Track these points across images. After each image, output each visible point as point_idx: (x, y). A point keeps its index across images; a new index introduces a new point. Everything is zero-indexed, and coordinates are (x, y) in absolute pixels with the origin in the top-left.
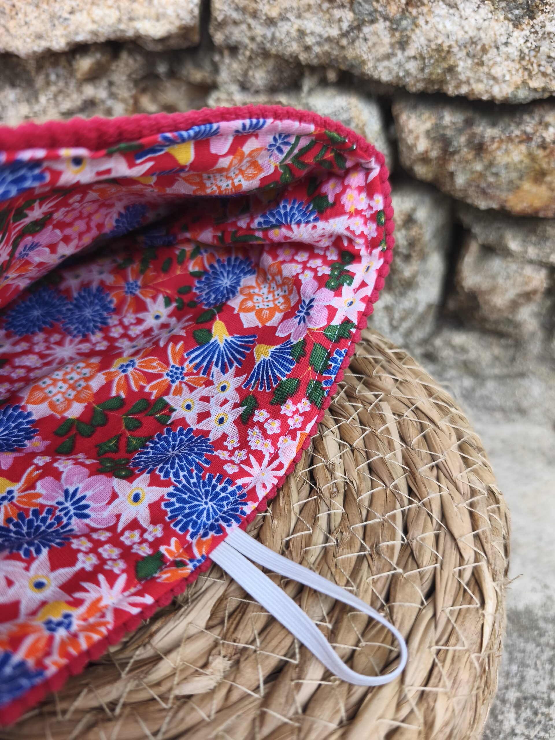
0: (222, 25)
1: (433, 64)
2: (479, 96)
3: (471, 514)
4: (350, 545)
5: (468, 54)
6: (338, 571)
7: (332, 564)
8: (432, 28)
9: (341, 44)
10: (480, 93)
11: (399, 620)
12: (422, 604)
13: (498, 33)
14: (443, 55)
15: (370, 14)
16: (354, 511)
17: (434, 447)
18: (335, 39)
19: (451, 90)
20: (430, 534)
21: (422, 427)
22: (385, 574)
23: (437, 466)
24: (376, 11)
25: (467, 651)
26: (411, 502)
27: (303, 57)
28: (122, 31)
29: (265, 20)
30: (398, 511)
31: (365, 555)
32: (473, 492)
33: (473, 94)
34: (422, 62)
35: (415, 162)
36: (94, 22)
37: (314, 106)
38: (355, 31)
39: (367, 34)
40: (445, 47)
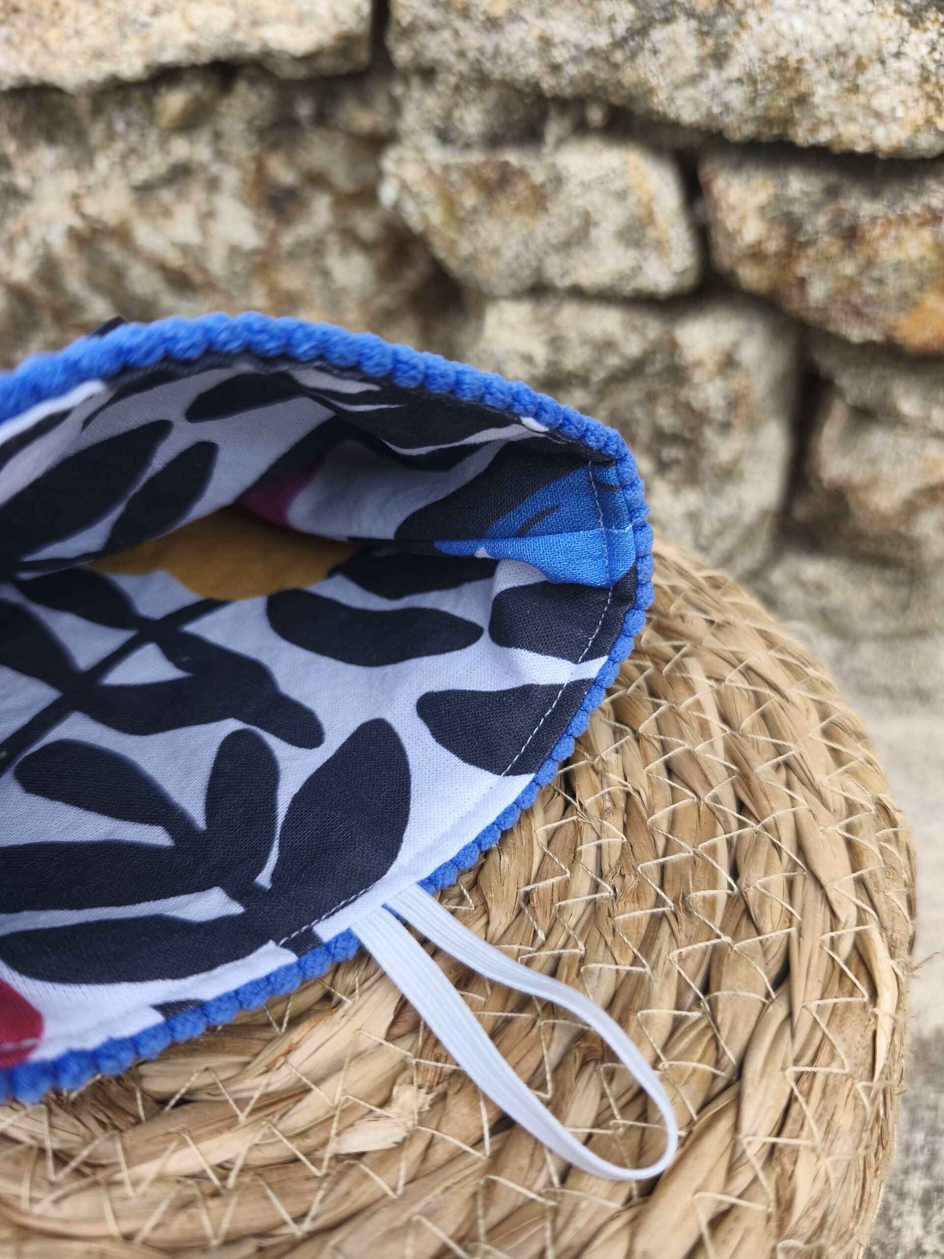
0: (409, 32)
1: (771, 92)
2: (849, 146)
3: (850, 845)
4: (638, 896)
5: (832, 74)
6: (618, 940)
7: (606, 928)
8: (769, 30)
9: (612, 60)
10: (853, 142)
11: (728, 1023)
12: (768, 996)
13: (884, 37)
14: (788, 75)
15: (665, 8)
16: (643, 839)
17: (779, 731)
18: (604, 51)
19: (801, 136)
20: (778, 878)
21: (759, 700)
22: (702, 945)
23: (787, 765)
24: (673, 2)
25: (848, 1076)
26: (742, 825)
27: (548, 83)
28: (240, 44)
29: (483, 23)
30: (720, 840)
31: (664, 914)
32: (852, 807)
33: (840, 142)
34: (751, 88)
35: (739, 260)
36: (192, 29)
37: (566, 168)
38: (637, 38)
39: (658, 42)
40: (792, 62)
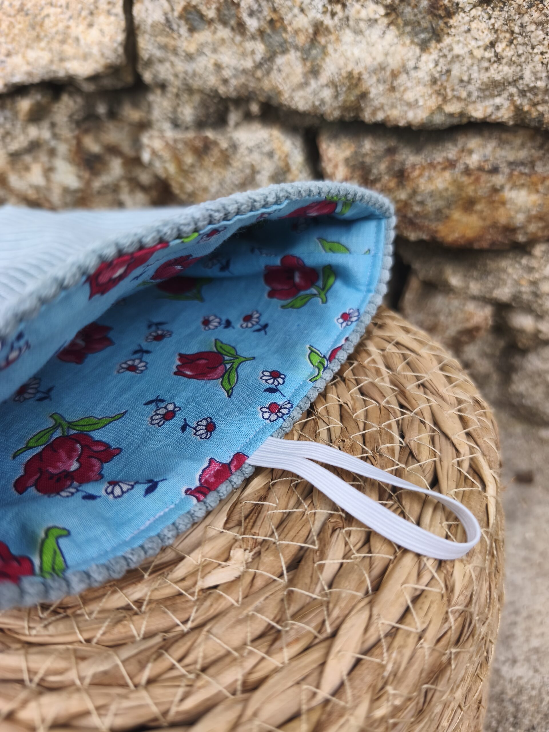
0: (148, 64)
1: (346, 92)
2: (395, 123)
3: (461, 418)
5: (378, 81)
8: (341, 56)
9: (256, 76)
10: (395, 120)
13: (406, 58)
14: (354, 81)
15: (281, 45)
18: (250, 71)
19: (367, 116)
24: (285, 41)
27: (222, 90)
29: (185, 57)
33: (389, 121)
34: (334, 90)
37: (238, 139)
38: (268, 63)
39: (281, 65)
40: (356, 75)
